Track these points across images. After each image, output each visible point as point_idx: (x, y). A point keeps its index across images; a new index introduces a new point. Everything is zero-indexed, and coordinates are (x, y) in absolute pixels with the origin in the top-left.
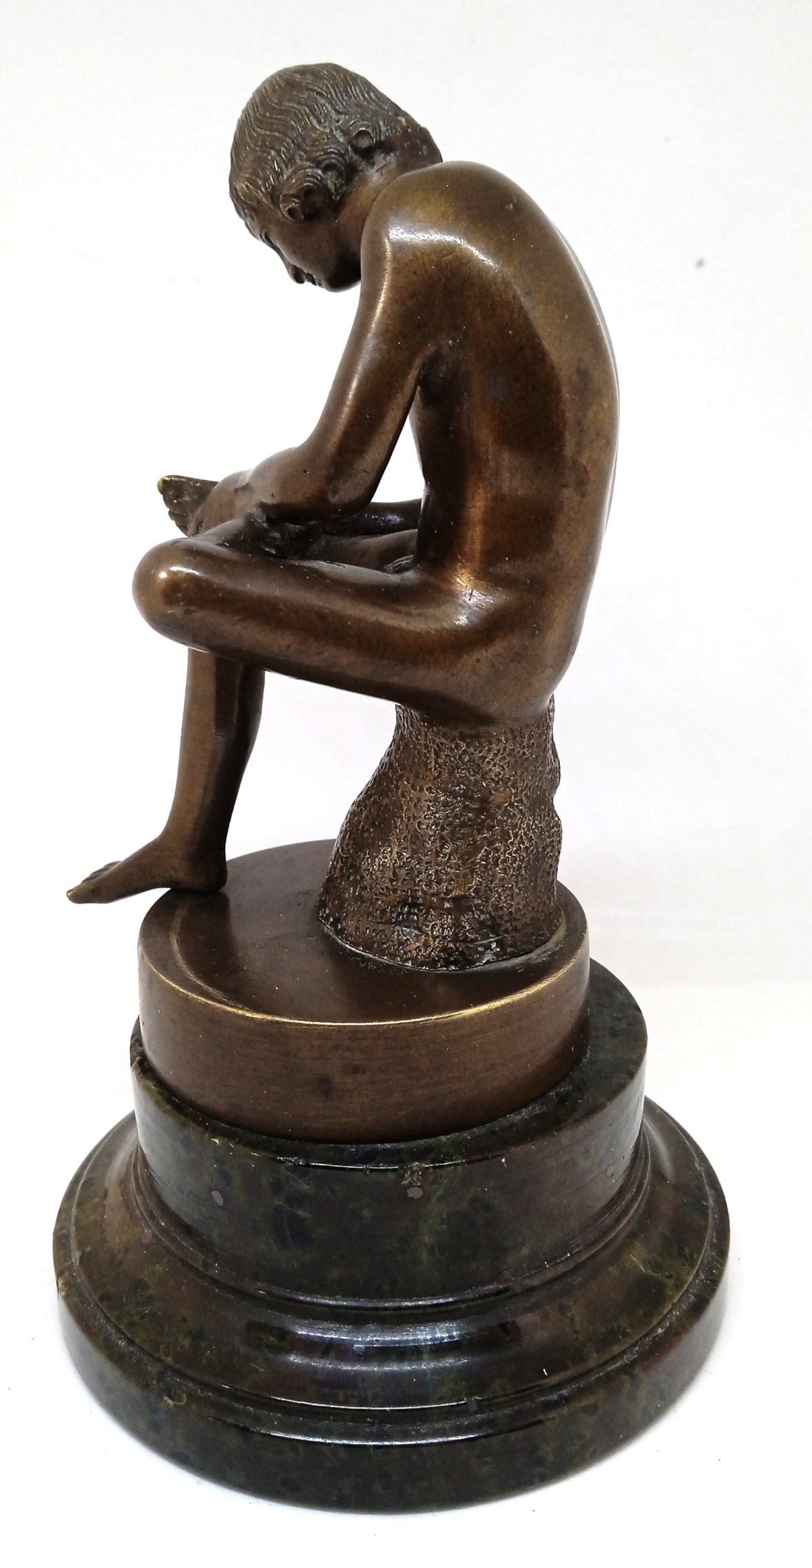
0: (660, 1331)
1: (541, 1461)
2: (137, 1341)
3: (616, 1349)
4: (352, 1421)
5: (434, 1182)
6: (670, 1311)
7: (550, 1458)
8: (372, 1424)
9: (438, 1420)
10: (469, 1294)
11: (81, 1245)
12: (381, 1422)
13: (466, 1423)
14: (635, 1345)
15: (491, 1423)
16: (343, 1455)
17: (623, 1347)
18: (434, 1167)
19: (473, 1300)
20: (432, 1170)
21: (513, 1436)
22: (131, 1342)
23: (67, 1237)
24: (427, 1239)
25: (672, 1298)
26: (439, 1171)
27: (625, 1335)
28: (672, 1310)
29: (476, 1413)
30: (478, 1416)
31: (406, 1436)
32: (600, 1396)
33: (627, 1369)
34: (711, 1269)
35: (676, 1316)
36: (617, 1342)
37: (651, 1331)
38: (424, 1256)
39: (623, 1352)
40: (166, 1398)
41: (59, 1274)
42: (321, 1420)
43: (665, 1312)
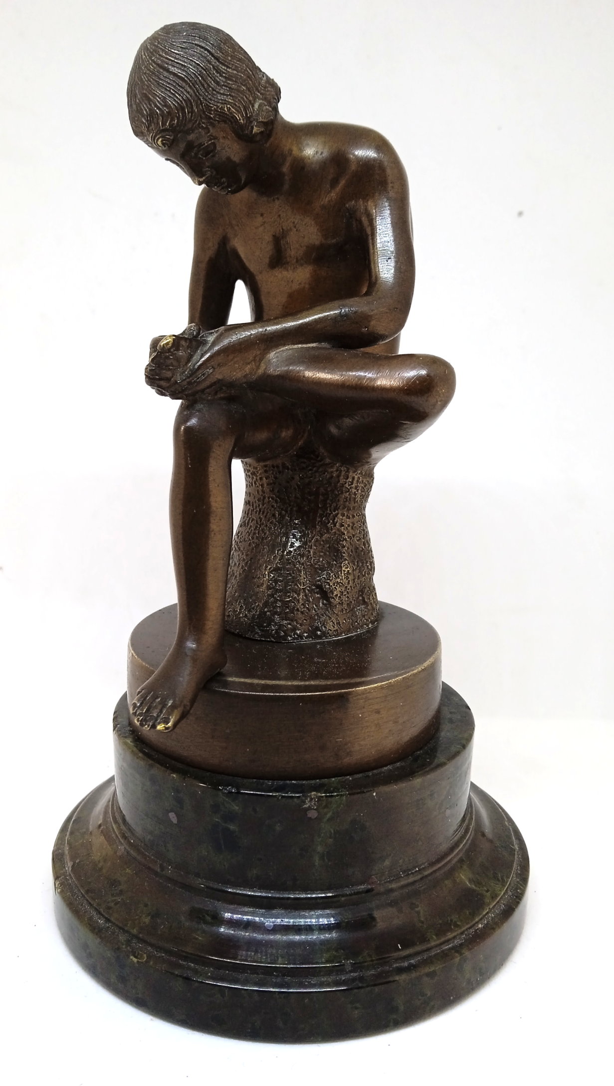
0: (480, 926)
1: (395, 1010)
2: (112, 919)
3: (450, 935)
4: (263, 974)
5: (326, 807)
6: (488, 913)
7: (402, 1008)
8: (277, 976)
9: (323, 976)
10: (347, 891)
11: (73, 858)
12: (284, 975)
13: (344, 978)
14: (462, 933)
15: (361, 979)
16: (256, 997)
17: (455, 934)
18: (326, 796)
19: (351, 895)
20: (324, 798)
21: (377, 989)
22: (108, 920)
23: (62, 855)
24: (320, 849)
25: (489, 905)
26: (330, 799)
27: (457, 926)
28: (490, 912)
29: (351, 972)
30: (352, 974)
31: (301, 985)
32: (437, 967)
33: (458, 949)
34: (516, 889)
35: (492, 917)
36: (451, 930)
37: (474, 925)
38: (317, 861)
39: (454, 937)
40: (132, 957)
41: (56, 877)
42: (242, 973)
43: (484, 913)
